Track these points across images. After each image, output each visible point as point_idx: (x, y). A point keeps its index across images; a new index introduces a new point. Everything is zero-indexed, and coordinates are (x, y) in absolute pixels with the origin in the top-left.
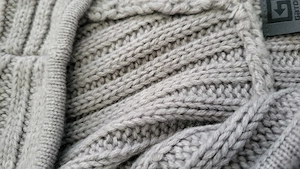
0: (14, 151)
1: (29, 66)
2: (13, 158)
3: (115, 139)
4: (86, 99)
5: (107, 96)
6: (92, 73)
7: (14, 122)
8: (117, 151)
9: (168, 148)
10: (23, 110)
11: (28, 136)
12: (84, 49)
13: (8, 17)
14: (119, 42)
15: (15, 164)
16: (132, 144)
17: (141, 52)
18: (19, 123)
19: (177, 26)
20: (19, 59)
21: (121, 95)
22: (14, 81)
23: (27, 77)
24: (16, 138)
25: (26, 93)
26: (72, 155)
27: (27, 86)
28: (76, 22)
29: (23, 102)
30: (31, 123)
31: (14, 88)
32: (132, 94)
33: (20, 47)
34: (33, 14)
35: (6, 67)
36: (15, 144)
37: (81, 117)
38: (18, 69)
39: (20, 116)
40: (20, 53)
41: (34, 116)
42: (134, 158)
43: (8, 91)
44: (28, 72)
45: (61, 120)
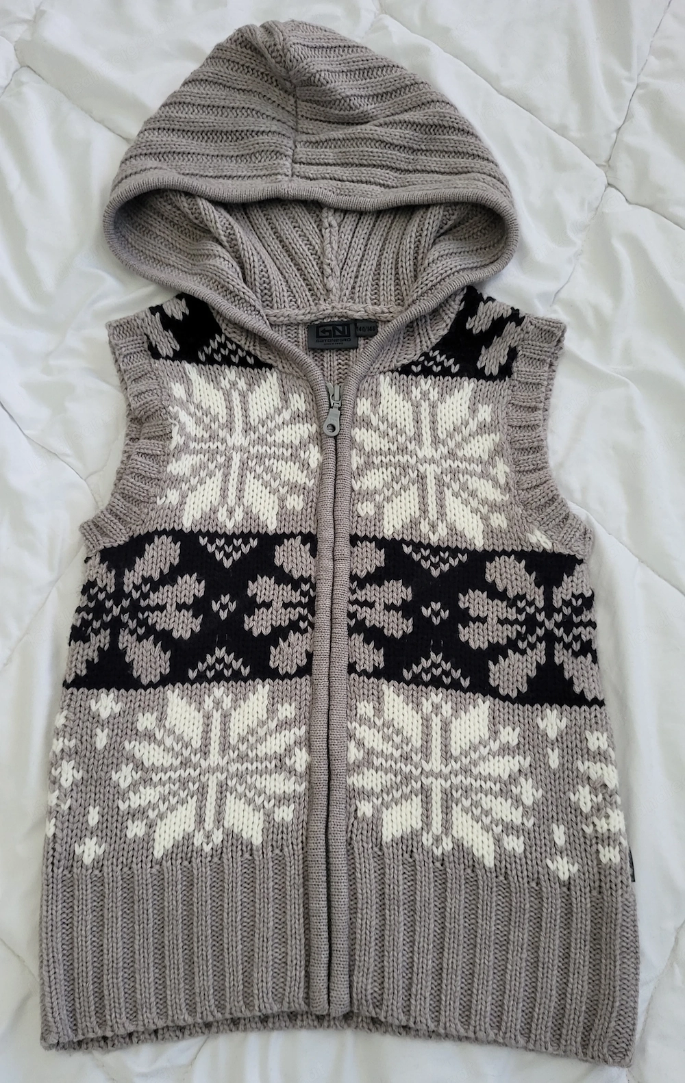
0: (219, 174)
1: (281, 171)
2: (215, 174)
3: (229, 231)
4: (259, 217)
5: (262, 231)
6: (278, 218)
7: (240, 169)
8: (222, 233)
9: (227, 258)
10: (249, 174)
11: (230, 181)
12: (297, 210)
13: (325, 144)
14: (303, 234)
15: (211, 177)
16: (228, 242)
17: (293, 248)
18: (239, 174)
19: (313, 270)
20: (288, 163)
21: (263, 240)
22: (270, 163)
23: (273, 171)
24: (228, 174)
25: (262, 173)
26: (219, 210)
27: (267, 173)
28: (312, 198)
29: (255, 172)
30: (239, 182)
31: (265, 164)
32: (264, 246)
33: (299, 161)
34: (327, 164)
35: (281, 154)
36: (224, 174)
37: (248, 218)
38: (279, 164)
39: (245, 173)
40: (294, 162)
41: (243, 182)
42: (221, 244)
43: (263, 160)
44: (276, 172)
45: (240, 200)
